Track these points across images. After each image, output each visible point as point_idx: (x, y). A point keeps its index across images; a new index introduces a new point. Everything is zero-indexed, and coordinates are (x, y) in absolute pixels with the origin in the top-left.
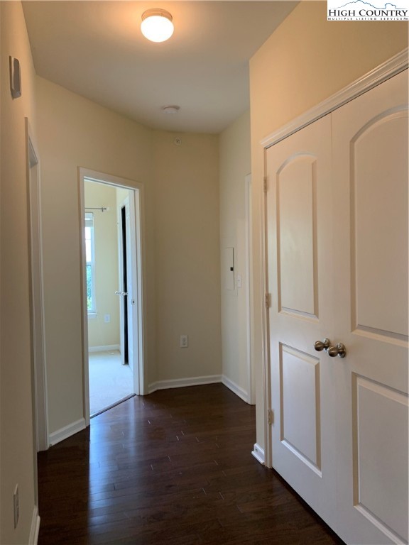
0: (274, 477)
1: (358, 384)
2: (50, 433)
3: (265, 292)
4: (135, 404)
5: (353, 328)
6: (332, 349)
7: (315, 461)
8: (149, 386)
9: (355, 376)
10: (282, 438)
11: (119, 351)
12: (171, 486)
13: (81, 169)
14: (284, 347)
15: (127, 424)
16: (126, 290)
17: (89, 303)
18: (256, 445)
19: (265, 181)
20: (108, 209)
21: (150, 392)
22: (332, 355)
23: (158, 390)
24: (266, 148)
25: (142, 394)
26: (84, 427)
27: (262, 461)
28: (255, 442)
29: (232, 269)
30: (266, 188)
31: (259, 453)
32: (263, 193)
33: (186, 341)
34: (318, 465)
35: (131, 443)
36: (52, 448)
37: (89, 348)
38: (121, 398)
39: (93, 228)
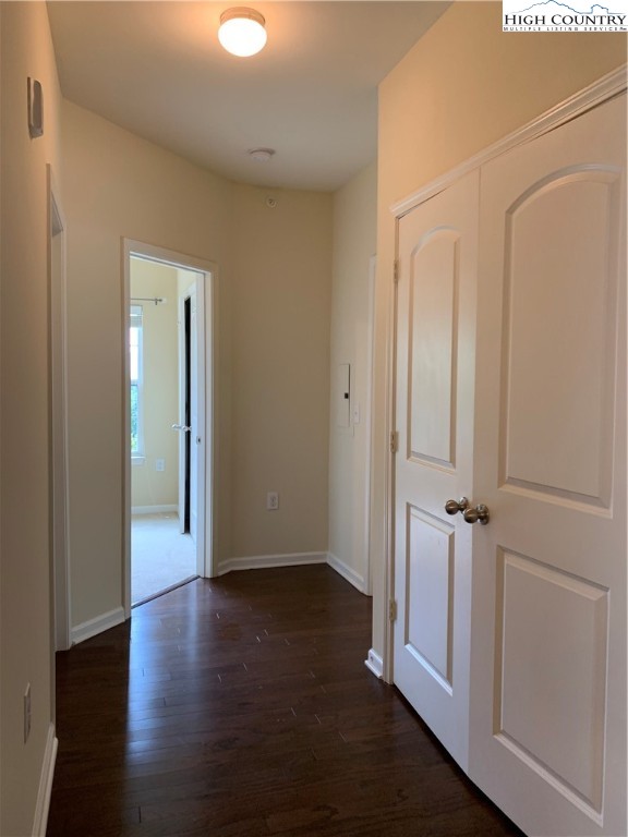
0: (395, 697)
1: (506, 562)
2: (73, 626)
3: (390, 430)
4: (198, 590)
5: (502, 481)
6: (469, 513)
7: (445, 674)
8: (220, 564)
9: (502, 550)
10: (407, 642)
11: (176, 514)
12: (247, 703)
13: (125, 239)
14: (413, 511)
15: (185, 617)
16: (188, 423)
17: (133, 443)
18: (371, 651)
19: (396, 266)
20: (164, 300)
21: (221, 573)
22: (469, 520)
23: (232, 572)
24: (398, 218)
25: (209, 575)
26: (123, 620)
27: (378, 674)
28: (370, 647)
29: (347, 396)
30: (396, 276)
31: (375, 663)
32: (393, 285)
33: (277, 501)
34: (449, 678)
35: (192, 645)
36: (75, 647)
37: (133, 508)
38: (178, 581)
39: (141, 329)
